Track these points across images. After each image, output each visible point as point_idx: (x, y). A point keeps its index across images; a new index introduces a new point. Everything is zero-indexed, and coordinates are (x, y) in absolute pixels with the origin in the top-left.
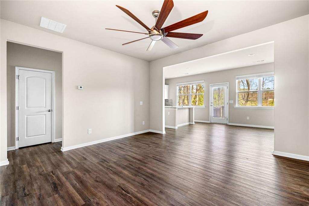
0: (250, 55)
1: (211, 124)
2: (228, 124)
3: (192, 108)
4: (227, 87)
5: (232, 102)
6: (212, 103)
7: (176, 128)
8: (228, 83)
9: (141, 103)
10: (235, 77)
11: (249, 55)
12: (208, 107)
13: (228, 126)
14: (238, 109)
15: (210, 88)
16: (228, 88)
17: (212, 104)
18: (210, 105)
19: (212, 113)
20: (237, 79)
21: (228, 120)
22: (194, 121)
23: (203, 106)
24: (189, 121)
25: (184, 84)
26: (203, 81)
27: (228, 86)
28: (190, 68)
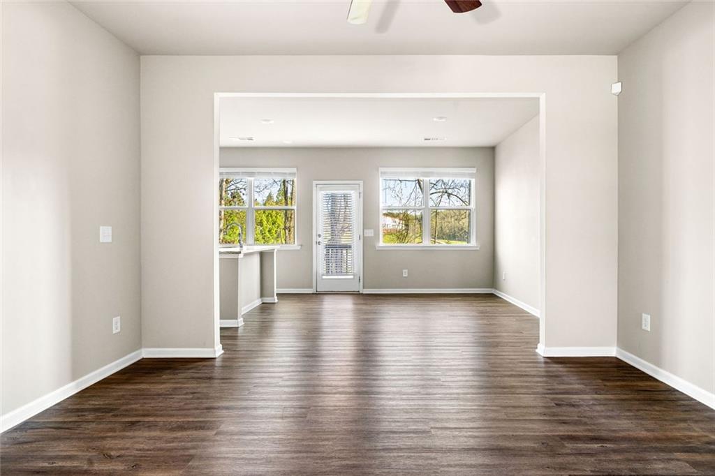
0: (437, 120)
1: (318, 295)
2: (361, 292)
3: (271, 253)
4: (360, 193)
5: (370, 233)
6: (320, 236)
7: (240, 325)
8: (361, 183)
9: (105, 234)
10: (378, 170)
11: (435, 119)
12: (308, 247)
13: (361, 297)
14: (383, 251)
15: (314, 192)
16: (362, 195)
17: (320, 239)
18: (314, 243)
19: (319, 264)
20: (381, 176)
21: (361, 280)
22: (276, 291)
23: (295, 246)
24: (262, 295)
25: (227, 173)
26: (294, 170)
27: (361, 190)
28: (272, 122)
